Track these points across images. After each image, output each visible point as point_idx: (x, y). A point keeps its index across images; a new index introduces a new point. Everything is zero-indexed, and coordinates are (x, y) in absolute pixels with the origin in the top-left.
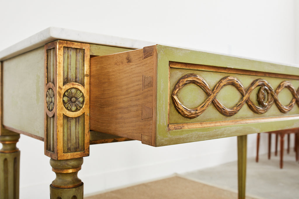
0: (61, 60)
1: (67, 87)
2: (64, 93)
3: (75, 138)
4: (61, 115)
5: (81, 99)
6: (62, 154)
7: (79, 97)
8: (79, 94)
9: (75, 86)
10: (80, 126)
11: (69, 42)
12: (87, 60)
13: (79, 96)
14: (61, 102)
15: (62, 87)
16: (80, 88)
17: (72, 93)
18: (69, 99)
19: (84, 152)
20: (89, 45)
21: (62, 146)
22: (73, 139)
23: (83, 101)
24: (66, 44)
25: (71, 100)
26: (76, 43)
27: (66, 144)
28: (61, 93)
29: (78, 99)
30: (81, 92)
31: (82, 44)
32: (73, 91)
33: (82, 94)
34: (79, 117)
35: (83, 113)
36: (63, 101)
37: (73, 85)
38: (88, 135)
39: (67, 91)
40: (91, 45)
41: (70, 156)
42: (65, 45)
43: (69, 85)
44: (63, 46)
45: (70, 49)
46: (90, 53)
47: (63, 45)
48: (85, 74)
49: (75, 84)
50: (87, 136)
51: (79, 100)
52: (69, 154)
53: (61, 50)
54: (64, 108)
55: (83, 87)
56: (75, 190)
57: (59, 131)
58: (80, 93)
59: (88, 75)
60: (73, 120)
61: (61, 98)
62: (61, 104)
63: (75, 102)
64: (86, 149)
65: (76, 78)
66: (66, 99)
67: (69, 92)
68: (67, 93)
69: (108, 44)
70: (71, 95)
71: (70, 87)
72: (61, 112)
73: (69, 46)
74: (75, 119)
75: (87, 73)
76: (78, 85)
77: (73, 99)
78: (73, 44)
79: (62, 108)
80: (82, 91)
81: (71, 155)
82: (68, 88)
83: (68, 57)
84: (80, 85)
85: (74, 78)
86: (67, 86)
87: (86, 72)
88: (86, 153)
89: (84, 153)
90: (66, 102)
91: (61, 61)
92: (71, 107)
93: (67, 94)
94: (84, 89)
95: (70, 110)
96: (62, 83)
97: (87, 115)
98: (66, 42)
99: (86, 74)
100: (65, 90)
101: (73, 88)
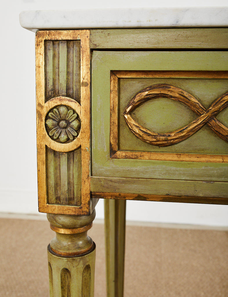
0: (41, 61)
1: (52, 103)
2: (48, 114)
3: (66, 183)
4: (42, 147)
5: (75, 124)
6: (45, 204)
7: (72, 120)
8: (71, 116)
9: (64, 103)
10: (75, 166)
11: (53, 31)
12: (85, 58)
13: (71, 118)
14: (42, 127)
15: (43, 104)
16: (73, 105)
17: (60, 114)
18: (55, 122)
19: (81, 208)
20: (88, 31)
21: (44, 193)
22: (64, 185)
23: (79, 127)
24: (49, 35)
25: (58, 124)
26: (65, 32)
27: (52, 190)
28: (42, 113)
29: (71, 122)
30: (74, 112)
31: (76, 31)
32: (63, 110)
33: (76, 116)
34: (73, 151)
35: (79, 145)
36: (46, 125)
37: (61, 100)
38: (86, 181)
39: (51, 110)
40: (92, 31)
41: (57, 209)
42: (47, 38)
43: (54, 101)
44: (44, 39)
45: (57, 42)
46: (90, 46)
47: (43, 37)
48: (81, 81)
49: (65, 99)
50: (86, 183)
51: (71, 124)
52: (57, 206)
53: (40, 46)
54: (47, 136)
55: (78, 104)
56: (66, 260)
57: (40, 170)
58: (73, 114)
59: (86, 83)
60: (63, 156)
61: (42, 121)
62: (42, 130)
63: (65, 128)
64: (85, 204)
65: (68, 89)
66: (50, 122)
67: (54, 111)
68: (52, 113)
69: (121, 24)
70: (59, 117)
71: (57, 104)
72: (42, 143)
73: (53, 38)
74: (66, 155)
75: (85, 81)
76: (69, 101)
77: (63, 123)
78: (60, 33)
79: (44, 137)
80: (77, 111)
81: (58, 207)
82: (53, 106)
83: (54, 56)
84: (72, 101)
85: (65, 89)
86: (50, 102)
87: (84, 79)
88: (83, 210)
89: (80, 210)
90: (50, 127)
91: (41, 64)
92: (59, 136)
93: (52, 115)
94: (79, 107)
95: (57, 140)
96: (43, 98)
97: (86, 150)
98: (49, 32)
99: (83, 82)
100: (48, 109)
101: (61, 105)
